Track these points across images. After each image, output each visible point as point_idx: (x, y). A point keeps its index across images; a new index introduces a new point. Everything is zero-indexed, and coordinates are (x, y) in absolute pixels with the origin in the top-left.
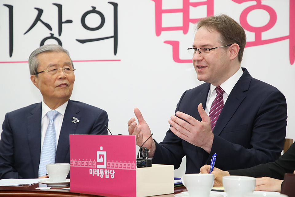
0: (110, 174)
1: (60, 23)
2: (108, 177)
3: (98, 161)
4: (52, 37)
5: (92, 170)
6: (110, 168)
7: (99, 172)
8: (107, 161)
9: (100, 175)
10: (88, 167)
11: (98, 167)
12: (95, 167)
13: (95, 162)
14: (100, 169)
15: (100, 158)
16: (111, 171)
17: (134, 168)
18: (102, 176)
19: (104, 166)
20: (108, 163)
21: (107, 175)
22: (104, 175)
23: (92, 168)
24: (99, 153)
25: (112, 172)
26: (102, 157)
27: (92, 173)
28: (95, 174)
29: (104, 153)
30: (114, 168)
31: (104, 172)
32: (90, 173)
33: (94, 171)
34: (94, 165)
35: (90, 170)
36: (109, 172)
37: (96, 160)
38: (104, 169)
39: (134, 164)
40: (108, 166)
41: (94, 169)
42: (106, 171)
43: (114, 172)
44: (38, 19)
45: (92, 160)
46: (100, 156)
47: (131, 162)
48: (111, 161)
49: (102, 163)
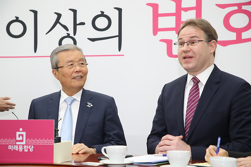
0: (29, 148)
1: (75, 25)
2: (27, 151)
3: (17, 139)
4: (68, 36)
5: (11, 146)
6: (29, 144)
7: (18, 147)
8: (26, 139)
9: (19, 150)
10: (7, 144)
11: (17, 144)
12: (15, 144)
13: (15, 140)
14: (19, 145)
15: (19, 137)
16: (29, 146)
17: (52, 143)
18: (21, 150)
19: (24, 143)
20: (27, 140)
21: (26, 149)
22: (23, 150)
23: (11, 145)
24: (18, 133)
25: (31, 147)
26: (21, 136)
27: (11, 148)
28: (14, 149)
29: (24, 133)
30: (33, 144)
31: (23, 147)
32: (9, 148)
33: (13, 147)
34: (13, 142)
35: (9, 146)
36: (28, 147)
37: (15, 138)
38: (23, 145)
39: (53, 140)
40: (27, 142)
41: (13, 145)
42: (25, 146)
43: (33, 147)
44: (57, 21)
45: (12, 139)
46: (19, 135)
47: (49, 139)
48: (30, 139)
49: (22, 141)
